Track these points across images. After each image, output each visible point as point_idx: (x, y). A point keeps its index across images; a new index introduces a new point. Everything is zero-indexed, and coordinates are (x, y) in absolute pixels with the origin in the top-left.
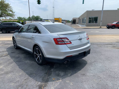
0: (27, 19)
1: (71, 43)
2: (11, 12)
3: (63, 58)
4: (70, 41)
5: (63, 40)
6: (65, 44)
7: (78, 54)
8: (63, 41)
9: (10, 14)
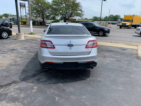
0: (103, 19)
1: (54, 48)
2: (80, 12)
3: (44, 63)
4: (53, 45)
5: (46, 42)
6: (47, 48)
7: (63, 63)
8: (46, 44)
9: (79, 13)
